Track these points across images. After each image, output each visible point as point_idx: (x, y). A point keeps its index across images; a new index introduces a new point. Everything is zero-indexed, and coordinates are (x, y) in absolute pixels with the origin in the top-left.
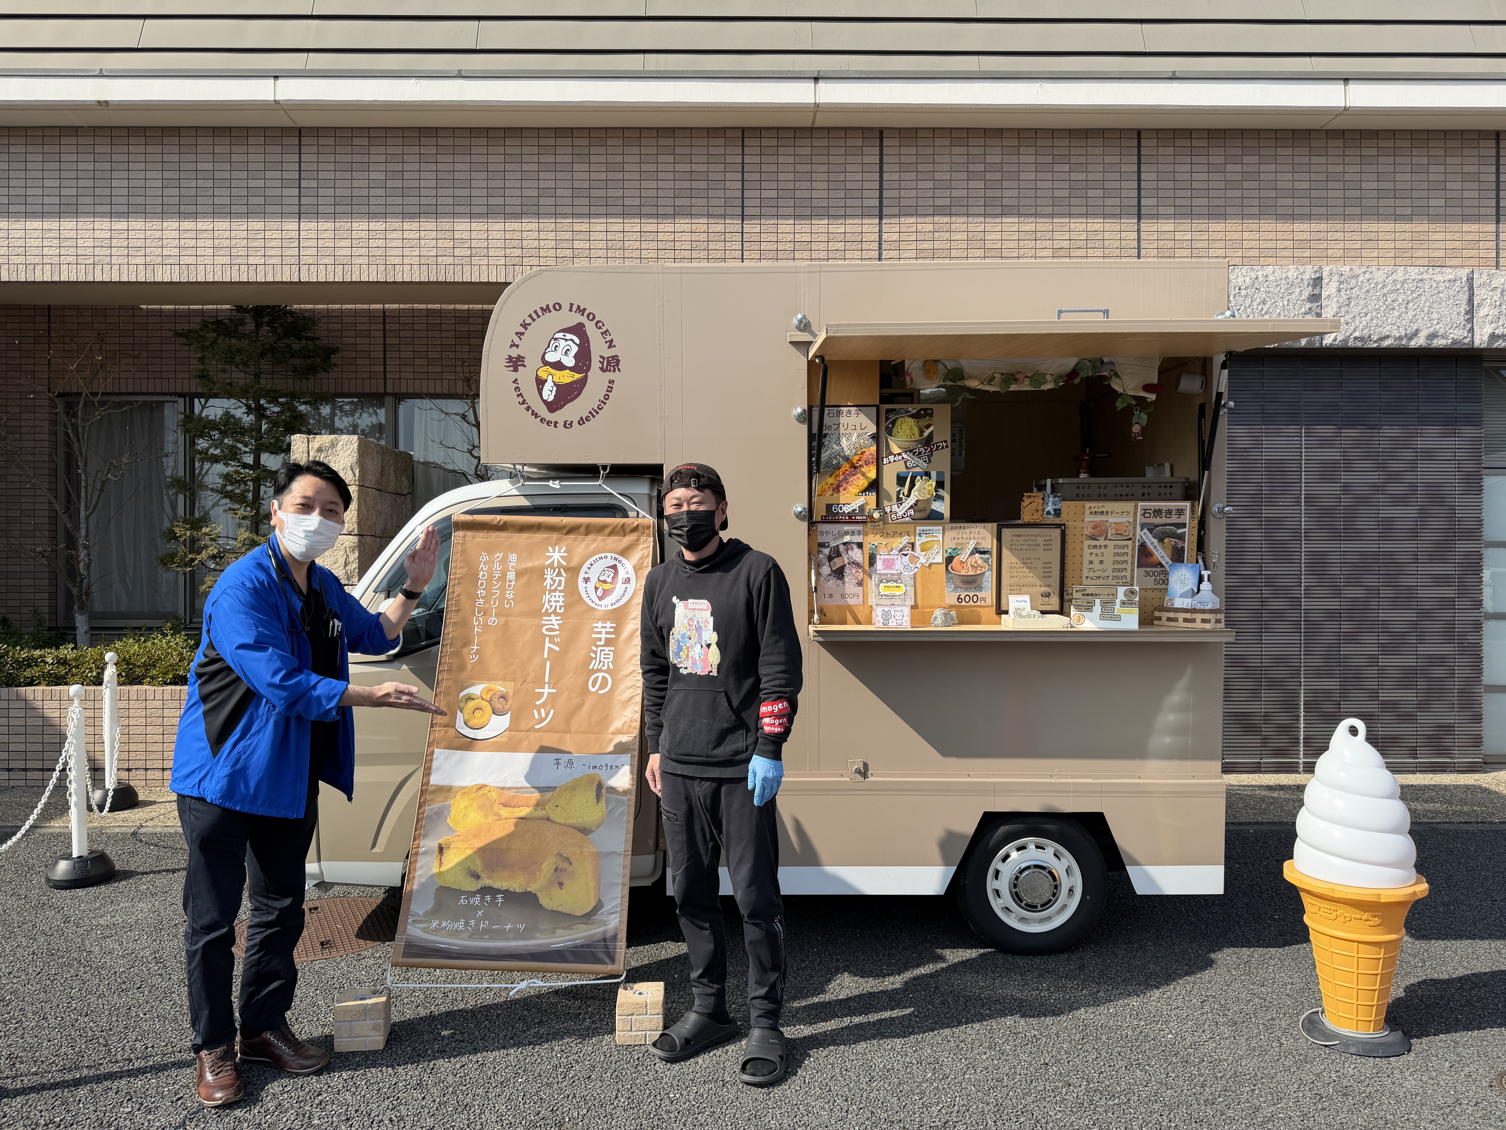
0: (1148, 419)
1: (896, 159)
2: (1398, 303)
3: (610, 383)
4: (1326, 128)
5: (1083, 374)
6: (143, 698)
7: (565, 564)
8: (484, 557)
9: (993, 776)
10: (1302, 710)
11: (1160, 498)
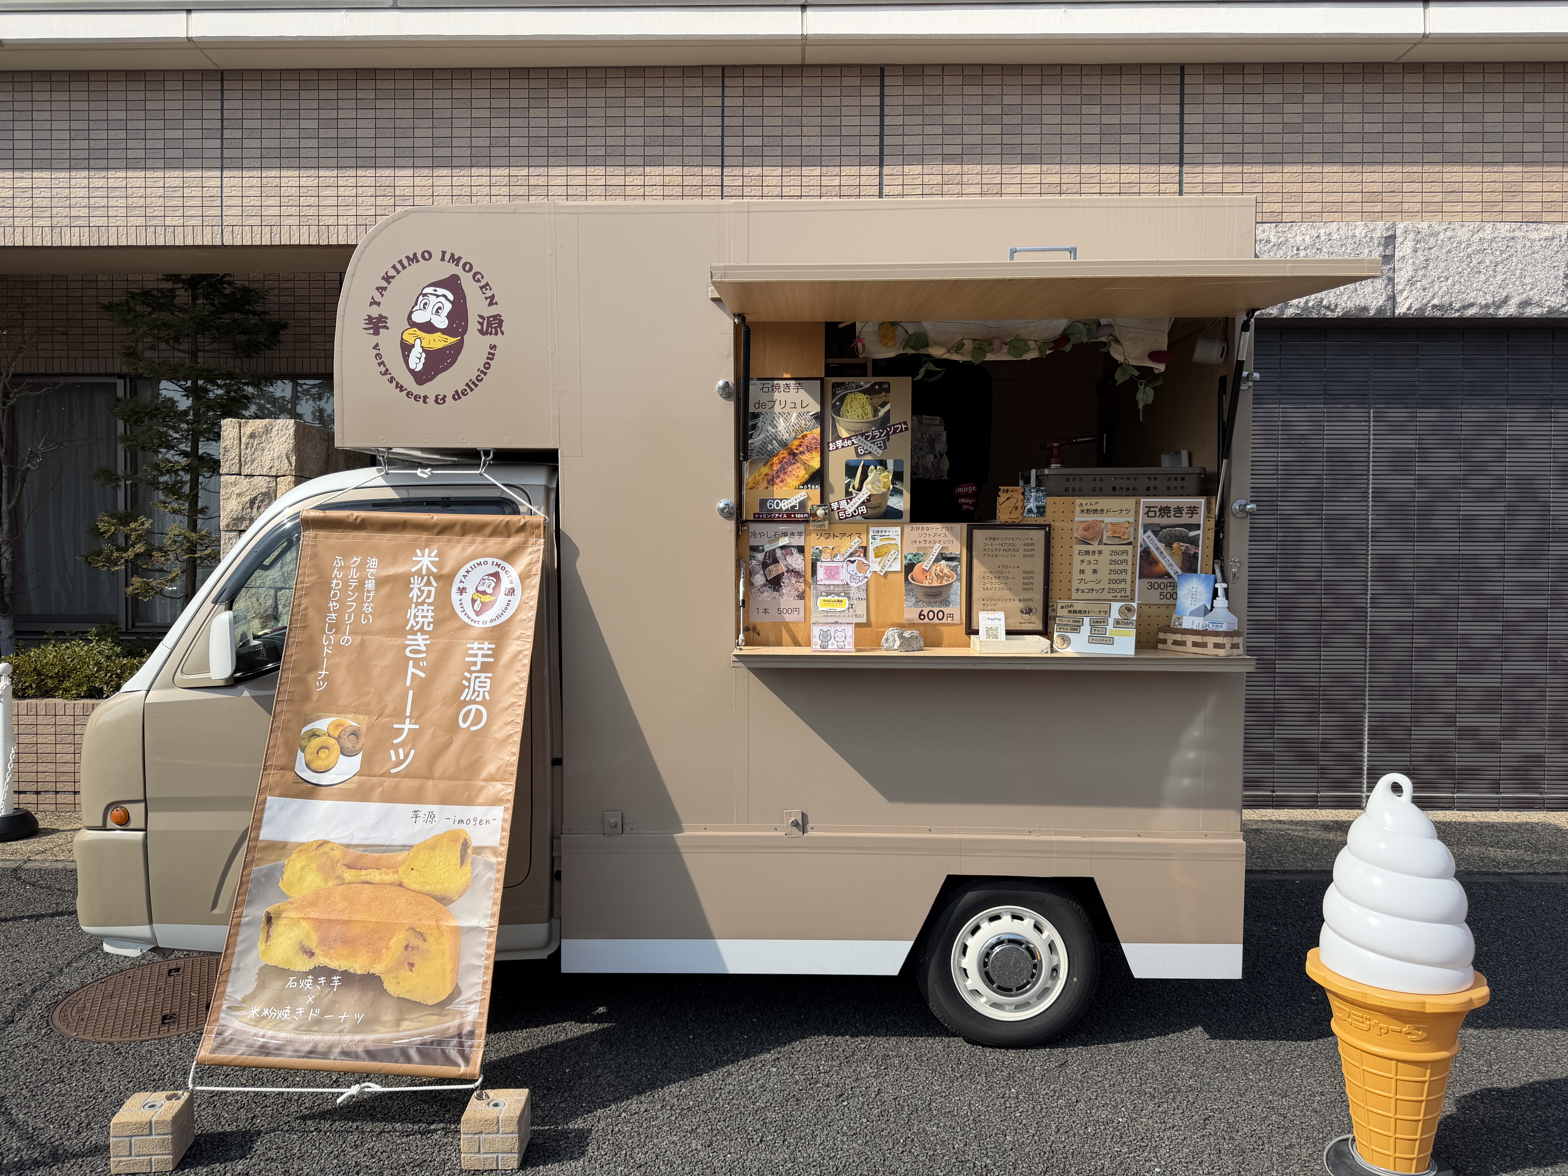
0: (1155, 395)
1: (899, 100)
2: (1485, 265)
3: (491, 348)
4: (1405, 59)
5: (1074, 340)
6: (53, 713)
7: (435, 570)
8: (339, 562)
9: (960, 831)
10: (1366, 737)
11: (1169, 492)
